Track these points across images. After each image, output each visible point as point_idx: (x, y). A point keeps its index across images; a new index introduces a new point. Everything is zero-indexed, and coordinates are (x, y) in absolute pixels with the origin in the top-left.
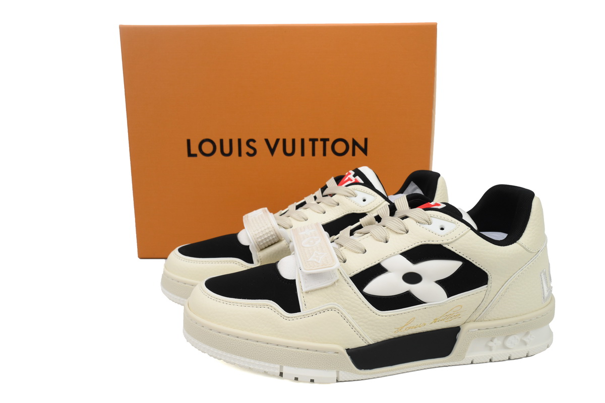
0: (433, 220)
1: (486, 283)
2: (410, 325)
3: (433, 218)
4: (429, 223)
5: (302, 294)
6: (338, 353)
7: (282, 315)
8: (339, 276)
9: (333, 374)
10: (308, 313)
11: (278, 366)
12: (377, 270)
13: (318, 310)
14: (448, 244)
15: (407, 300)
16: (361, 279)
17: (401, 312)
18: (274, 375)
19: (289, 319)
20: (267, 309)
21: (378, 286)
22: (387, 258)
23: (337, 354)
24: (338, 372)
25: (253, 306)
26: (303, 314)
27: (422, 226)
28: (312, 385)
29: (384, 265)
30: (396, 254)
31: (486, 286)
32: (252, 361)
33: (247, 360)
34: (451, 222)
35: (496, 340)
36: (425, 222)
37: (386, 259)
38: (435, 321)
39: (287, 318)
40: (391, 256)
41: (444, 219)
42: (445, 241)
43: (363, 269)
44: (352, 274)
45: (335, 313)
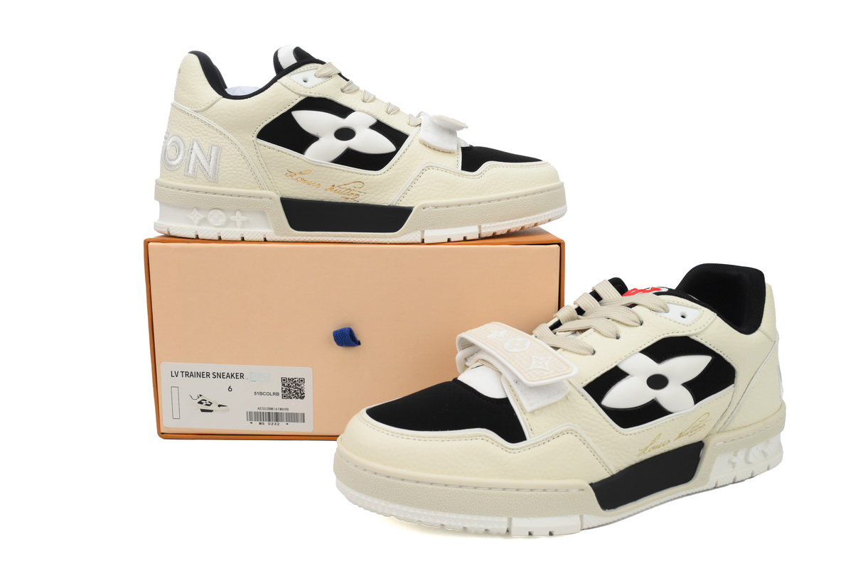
0: (670, 306)
1: (733, 383)
2: (655, 444)
3: (668, 305)
4: (666, 311)
5: (524, 416)
6: (583, 490)
7: (503, 447)
8: (570, 388)
9: (574, 520)
10: (538, 440)
11: (505, 520)
12: (615, 375)
13: (551, 434)
14: (696, 335)
15: (653, 411)
16: (598, 388)
17: (647, 428)
18: (499, 534)
19: (514, 451)
20: (481, 440)
21: (619, 397)
22: (627, 358)
23: (582, 492)
24: (581, 517)
25: (460, 438)
26: (532, 443)
27: (659, 314)
28: (552, 538)
29: (623, 367)
30: (636, 353)
31: (733, 385)
32: (468, 517)
33: (461, 516)
34: (692, 307)
35: (739, 454)
36: (662, 309)
37: (625, 359)
38: (681, 435)
39: (511, 451)
40: (631, 355)
41: (683, 305)
42: (693, 332)
43: (598, 375)
44: (586, 383)
45: (573, 436)
